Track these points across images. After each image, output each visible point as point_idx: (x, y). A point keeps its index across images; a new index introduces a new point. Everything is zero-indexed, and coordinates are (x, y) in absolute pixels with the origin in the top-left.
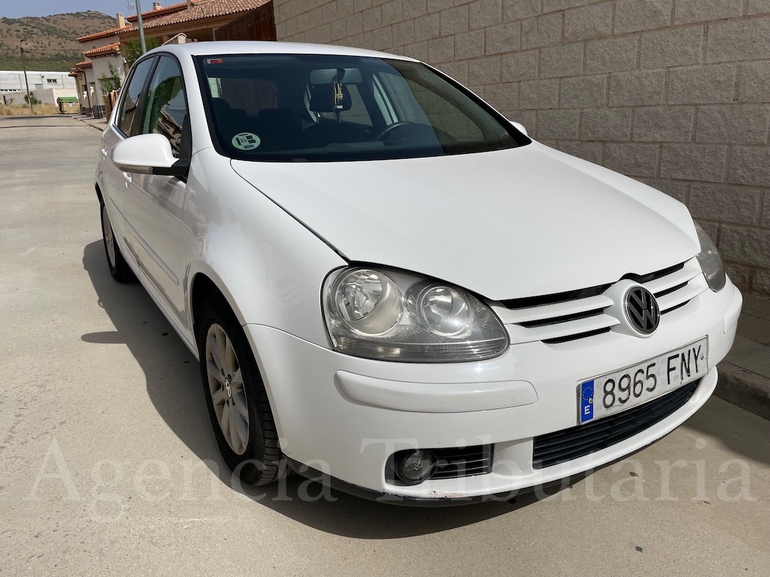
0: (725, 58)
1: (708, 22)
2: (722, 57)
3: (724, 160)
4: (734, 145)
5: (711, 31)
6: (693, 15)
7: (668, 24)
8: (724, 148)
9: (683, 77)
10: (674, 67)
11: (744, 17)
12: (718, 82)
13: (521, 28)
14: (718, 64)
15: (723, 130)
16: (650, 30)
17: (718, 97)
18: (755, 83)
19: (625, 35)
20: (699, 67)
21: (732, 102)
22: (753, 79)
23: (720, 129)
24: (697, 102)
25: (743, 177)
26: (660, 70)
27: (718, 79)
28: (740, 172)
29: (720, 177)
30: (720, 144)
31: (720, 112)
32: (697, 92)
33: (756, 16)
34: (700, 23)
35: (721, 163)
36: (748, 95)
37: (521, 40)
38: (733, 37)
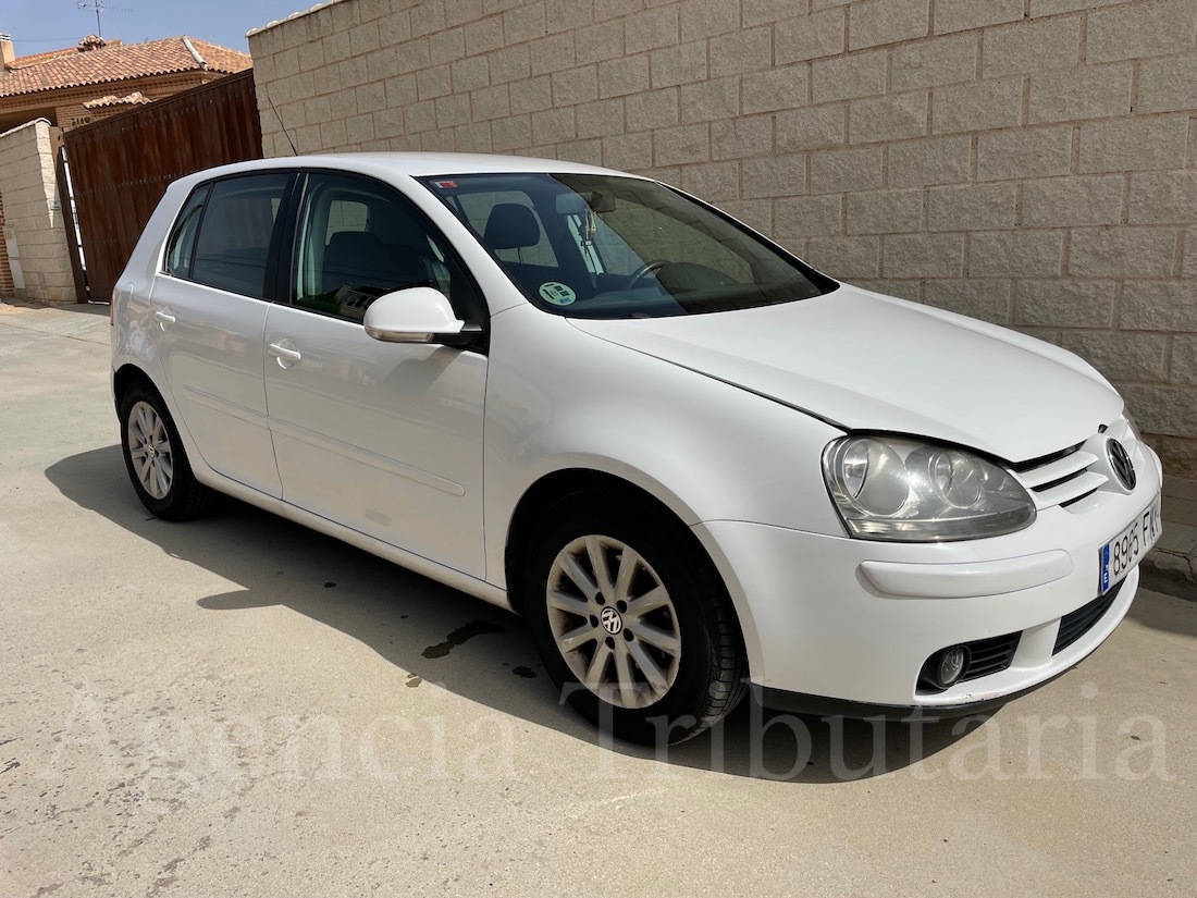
0: (1001, 175)
1: (976, 132)
2: (998, 174)
3: (1008, 298)
4: (1020, 278)
5: (982, 142)
6: (958, 123)
7: (924, 134)
8: (1007, 284)
9: (948, 197)
10: (934, 185)
11: (1024, 126)
12: (995, 203)
13: (710, 132)
14: (993, 182)
15: (1004, 261)
16: (899, 141)
17: (996, 222)
18: (1042, 205)
19: (863, 145)
20: (968, 186)
21: (1013, 226)
22: (1040, 200)
23: (999, 259)
24: (969, 228)
25: (1035, 317)
26: (916, 189)
27: (995, 200)
28: (1029, 310)
29: (1004, 317)
30: (1001, 278)
31: (999, 241)
32: (967, 216)
33: (1038, 126)
34: (967, 133)
35: (1005, 302)
36: (1034, 218)
37: (711, 148)
38: (1011, 150)
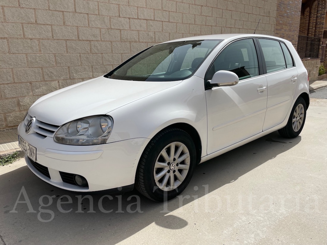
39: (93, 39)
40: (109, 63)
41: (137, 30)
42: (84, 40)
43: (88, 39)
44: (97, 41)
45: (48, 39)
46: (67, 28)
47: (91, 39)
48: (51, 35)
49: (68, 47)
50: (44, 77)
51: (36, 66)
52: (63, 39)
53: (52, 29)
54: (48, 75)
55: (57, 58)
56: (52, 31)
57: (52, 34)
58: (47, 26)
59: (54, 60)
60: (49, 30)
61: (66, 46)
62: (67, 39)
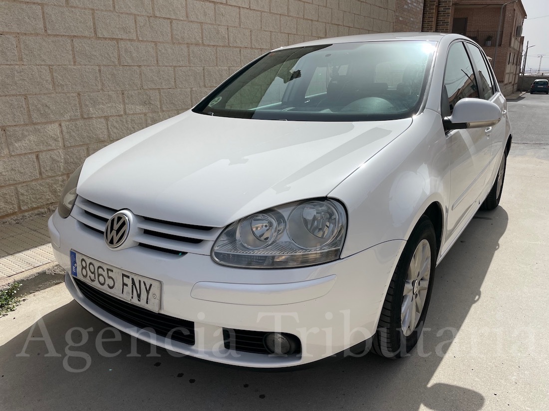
39: (124, 37)
40: (154, 86)
41: (199, 21)
42: (106, 39)
43: (114, 37)
44: (129, 40)
45: (37, 34)
46: (72, 12)
47: (120, 37)
48: (42, 26)
49: (75, 52)
50: (30, 116)
51: (13, 92)
52: (67, 34)
53: (43, 13)
54: (38, 110)
55: (55, 74)
56: (43, 17)
57: (45, 23)
58: (34, 6)
59: (49, 78)
60: (37, 16)
61: (72, 51)
62: (72, 34)
